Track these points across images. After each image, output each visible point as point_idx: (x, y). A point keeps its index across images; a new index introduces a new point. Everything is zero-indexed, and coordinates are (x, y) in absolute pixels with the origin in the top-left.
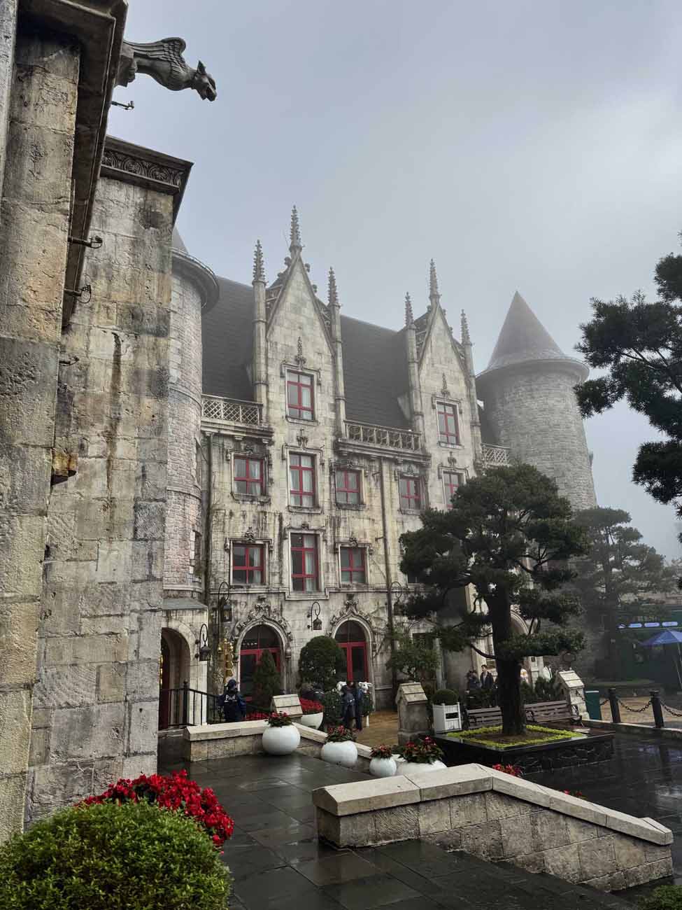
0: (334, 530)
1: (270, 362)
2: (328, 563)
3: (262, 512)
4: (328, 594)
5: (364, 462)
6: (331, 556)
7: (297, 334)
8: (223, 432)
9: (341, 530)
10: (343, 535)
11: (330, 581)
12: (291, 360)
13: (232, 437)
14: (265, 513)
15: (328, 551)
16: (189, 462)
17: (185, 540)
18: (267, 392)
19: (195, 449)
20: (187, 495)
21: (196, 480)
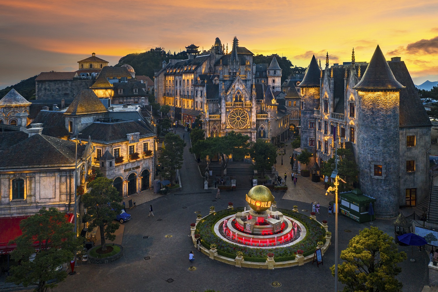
1: (322, 99)
5: (334, 124)
6: (329, 146)
7: (325, 90)
8: (316, 117)
12: (325, 97)
14: (321, 135)
16: (307, 125)
17: (306, 139)
18: (321, 107)
19: (309, 122)
20: (306, 132)
21: (309, 128)
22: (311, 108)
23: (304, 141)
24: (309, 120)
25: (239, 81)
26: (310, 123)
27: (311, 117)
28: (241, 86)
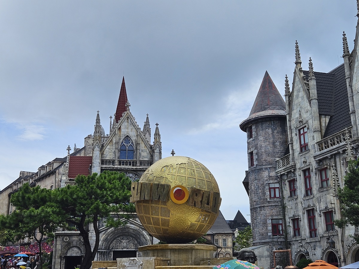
0: (319, 204)
1: (292, 130)
2: (319, 222)
3: (296, 203)
4: (319, 238)
5: (328, 162)
6: (319, 218)
7: (299, 109)
8: (282, 173)
9: (322, 203)
10: (323, 206)
11: (320, 231)
12: (298, 124)
13: (284, 174)
14: (297, 203)
15: (318, 216)
16: (264, 194)
17: (265, 223)
18: (292, 147)
19: (267, 187)
20: (263, 207)
21: (268, 199)
22: (269, 159)
23: (261, 228)
24: (266, 182)
25: (128, 120)
26: (270, 189)
27: (271, 177)
28: (132, 129)
